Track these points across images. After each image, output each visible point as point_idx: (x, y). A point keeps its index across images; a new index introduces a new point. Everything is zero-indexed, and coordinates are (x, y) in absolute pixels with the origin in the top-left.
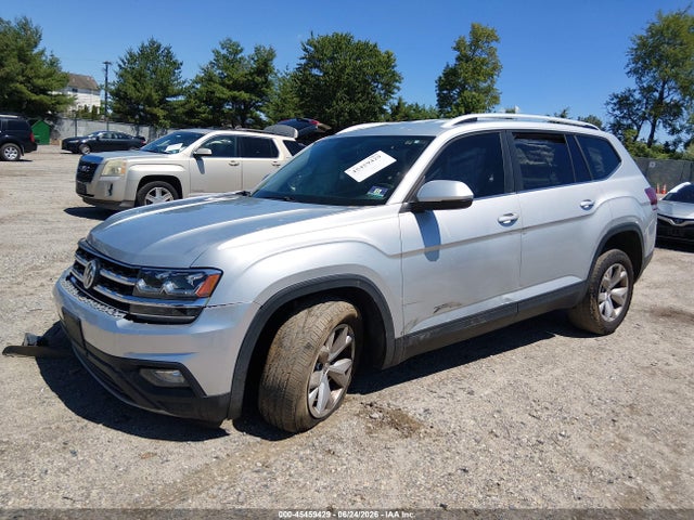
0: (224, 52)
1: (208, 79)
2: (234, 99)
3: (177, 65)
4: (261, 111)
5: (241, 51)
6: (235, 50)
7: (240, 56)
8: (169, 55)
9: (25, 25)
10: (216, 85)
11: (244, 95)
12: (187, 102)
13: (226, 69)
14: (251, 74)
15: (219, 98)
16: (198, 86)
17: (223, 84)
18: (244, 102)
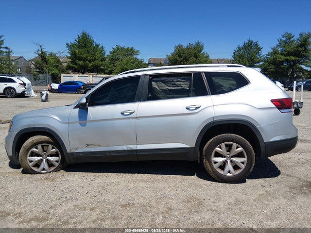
0: (284, 39)
1: (275, 52)
2: (287, 60)
3: (260, 49)
4: (302, 64)
5: (293, 37)
6: (289, 37)
7: (292, 39)
8: (256, 45)
9: (198, 44)
10: (278, 55)
11: (292, 58)
12: (263, 64)
13: (284, 47)
14: (297, 47)
15: (279, 61)
16: (269, 56)
17: (282, 54)
18: (293, 61)
